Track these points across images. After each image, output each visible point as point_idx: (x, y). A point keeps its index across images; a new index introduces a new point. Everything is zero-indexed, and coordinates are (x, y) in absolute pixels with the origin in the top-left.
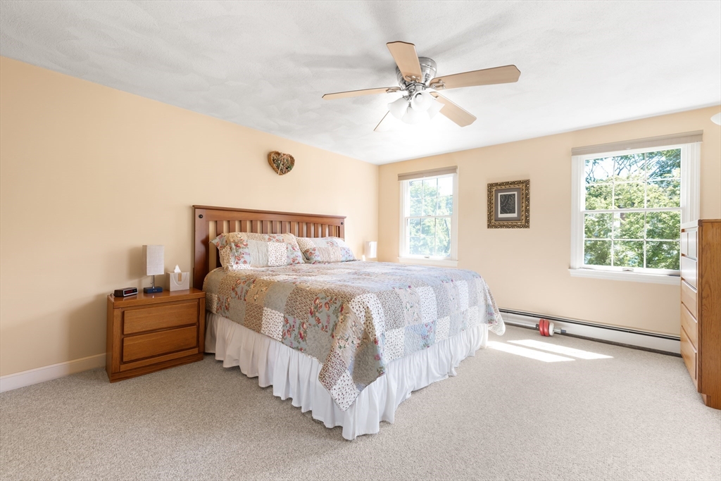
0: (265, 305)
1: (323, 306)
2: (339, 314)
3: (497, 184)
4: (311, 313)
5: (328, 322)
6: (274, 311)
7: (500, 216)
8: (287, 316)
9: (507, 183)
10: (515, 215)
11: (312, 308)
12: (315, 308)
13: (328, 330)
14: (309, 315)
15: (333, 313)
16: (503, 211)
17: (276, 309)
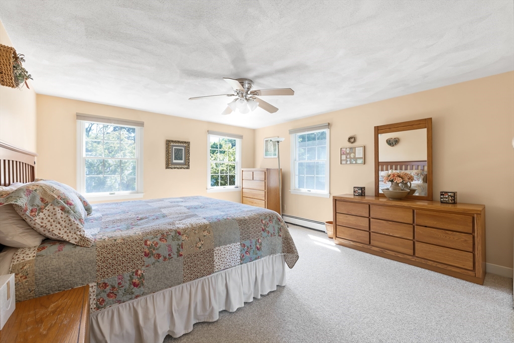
0: (216, 246)
1: (269, 223)
2: (279, 223)
3: (172, 141)
4: (263, 230)
5: (274, 230)
6: (228, 245)
7: (175, 161)
8: (243, 242)
9: (179, 142)
10: (182, 161)
11: (263, 227)
12: (264, 226)
13: (275, 234)
14: (262, 232)
15: (276, 224)
16: (176, 159)
17: (230, 242)
